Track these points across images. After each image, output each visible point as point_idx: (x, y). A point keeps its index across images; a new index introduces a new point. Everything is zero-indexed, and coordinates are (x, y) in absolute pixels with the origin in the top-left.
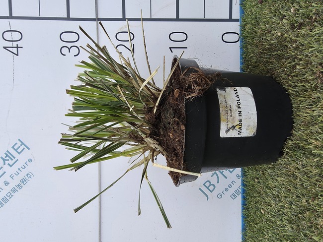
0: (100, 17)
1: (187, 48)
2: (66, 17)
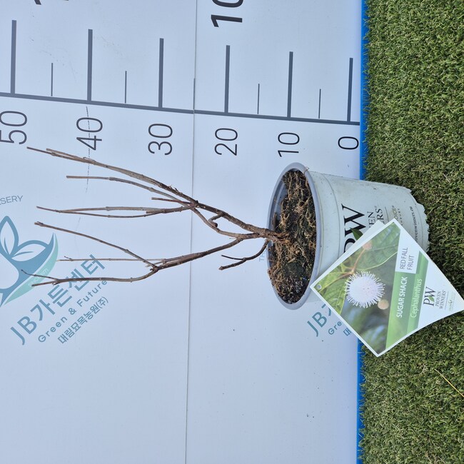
1: (298, 152)
2: (157, 106)
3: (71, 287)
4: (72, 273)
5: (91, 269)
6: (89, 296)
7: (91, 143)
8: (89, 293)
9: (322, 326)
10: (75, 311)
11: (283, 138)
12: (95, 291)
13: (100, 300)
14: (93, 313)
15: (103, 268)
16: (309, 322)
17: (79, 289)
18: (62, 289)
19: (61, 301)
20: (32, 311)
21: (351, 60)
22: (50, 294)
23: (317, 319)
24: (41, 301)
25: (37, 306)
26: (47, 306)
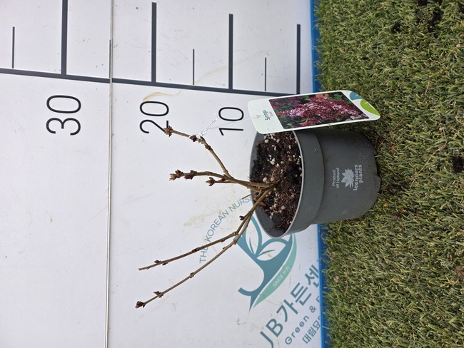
0: (116, 77)
1: (242, 130)
2: (60, 73)
9: (277, 335)
11: (225, 114)
16: (262, 333)
21: (299, 27)
23: (272, 327)
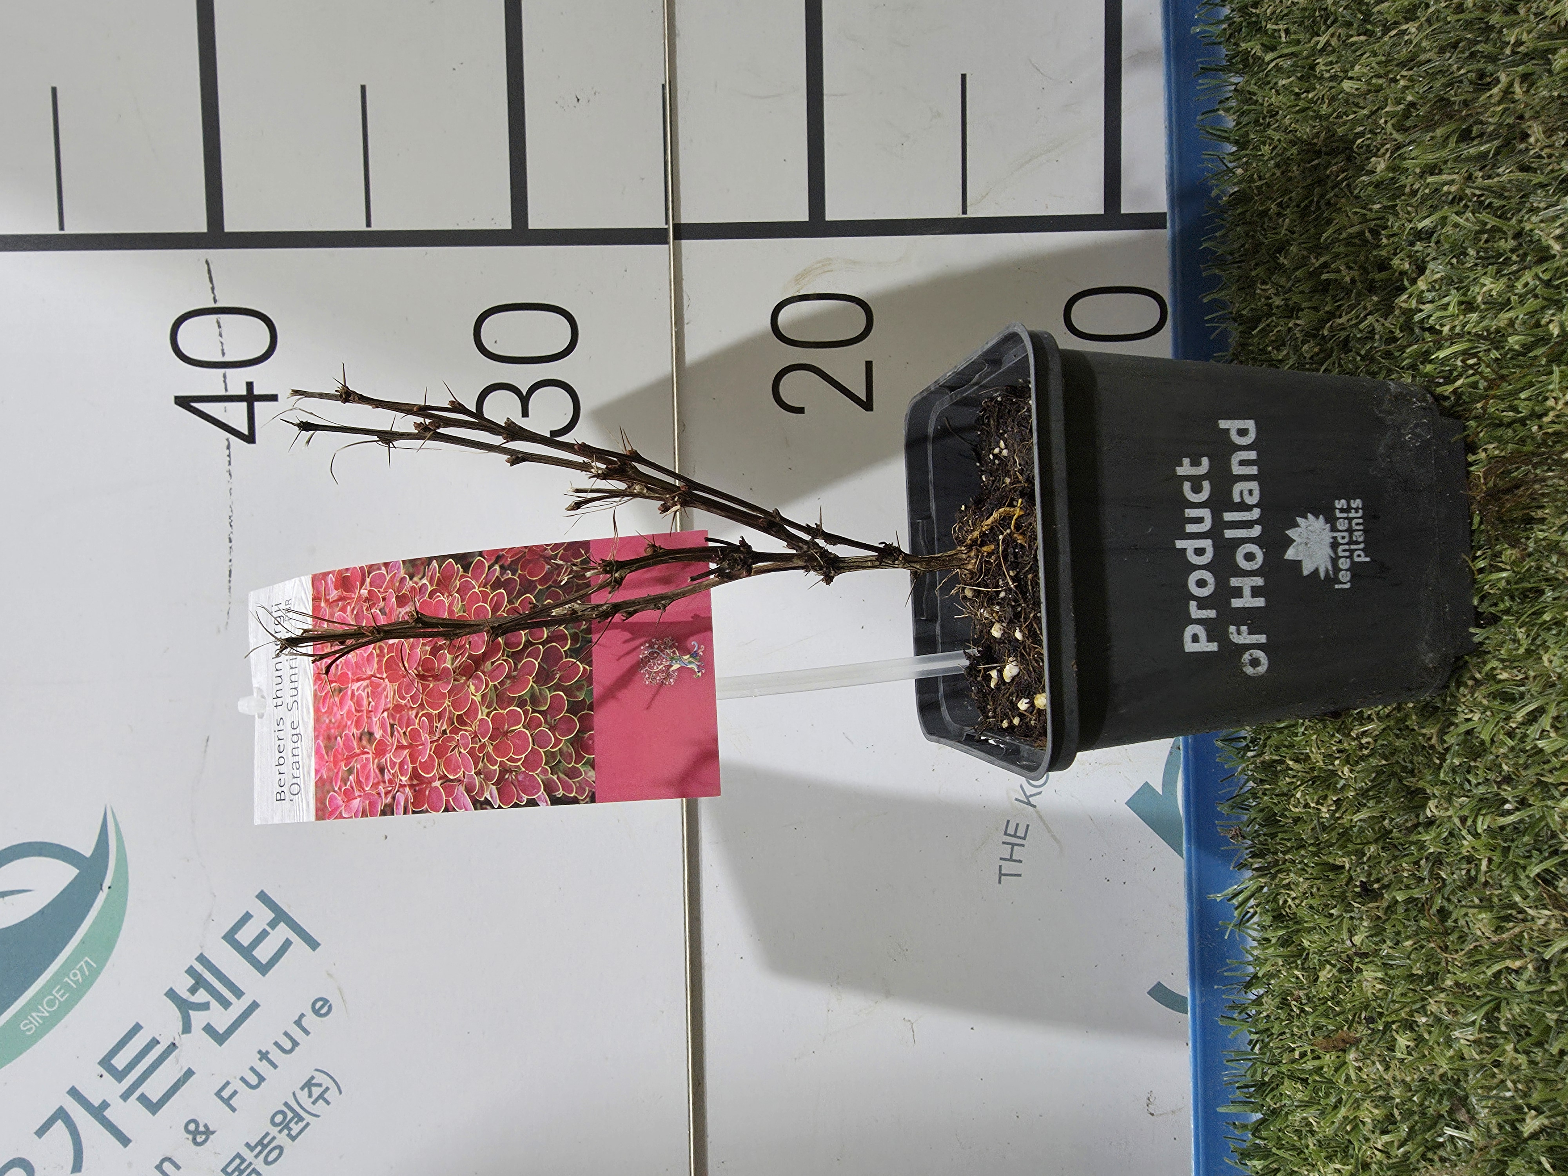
3: (187, 1028)
4: (191, 971)
5: (263, 953)
6: (263, 1067)
7: (236, 414)
8: (264, 1056)
10: (208, 1132)
12: (288, 1045)
13: (309, 1084)
14: (282, 1139)
15: (313, 944)
17: (220, 1038)
18: (154, 1042)
19: (154, 1088)
20: (41, 1132)
22: (106, 1063)
24: (74, 1093)
25: (61, 1114)
26: (98, 1112)
